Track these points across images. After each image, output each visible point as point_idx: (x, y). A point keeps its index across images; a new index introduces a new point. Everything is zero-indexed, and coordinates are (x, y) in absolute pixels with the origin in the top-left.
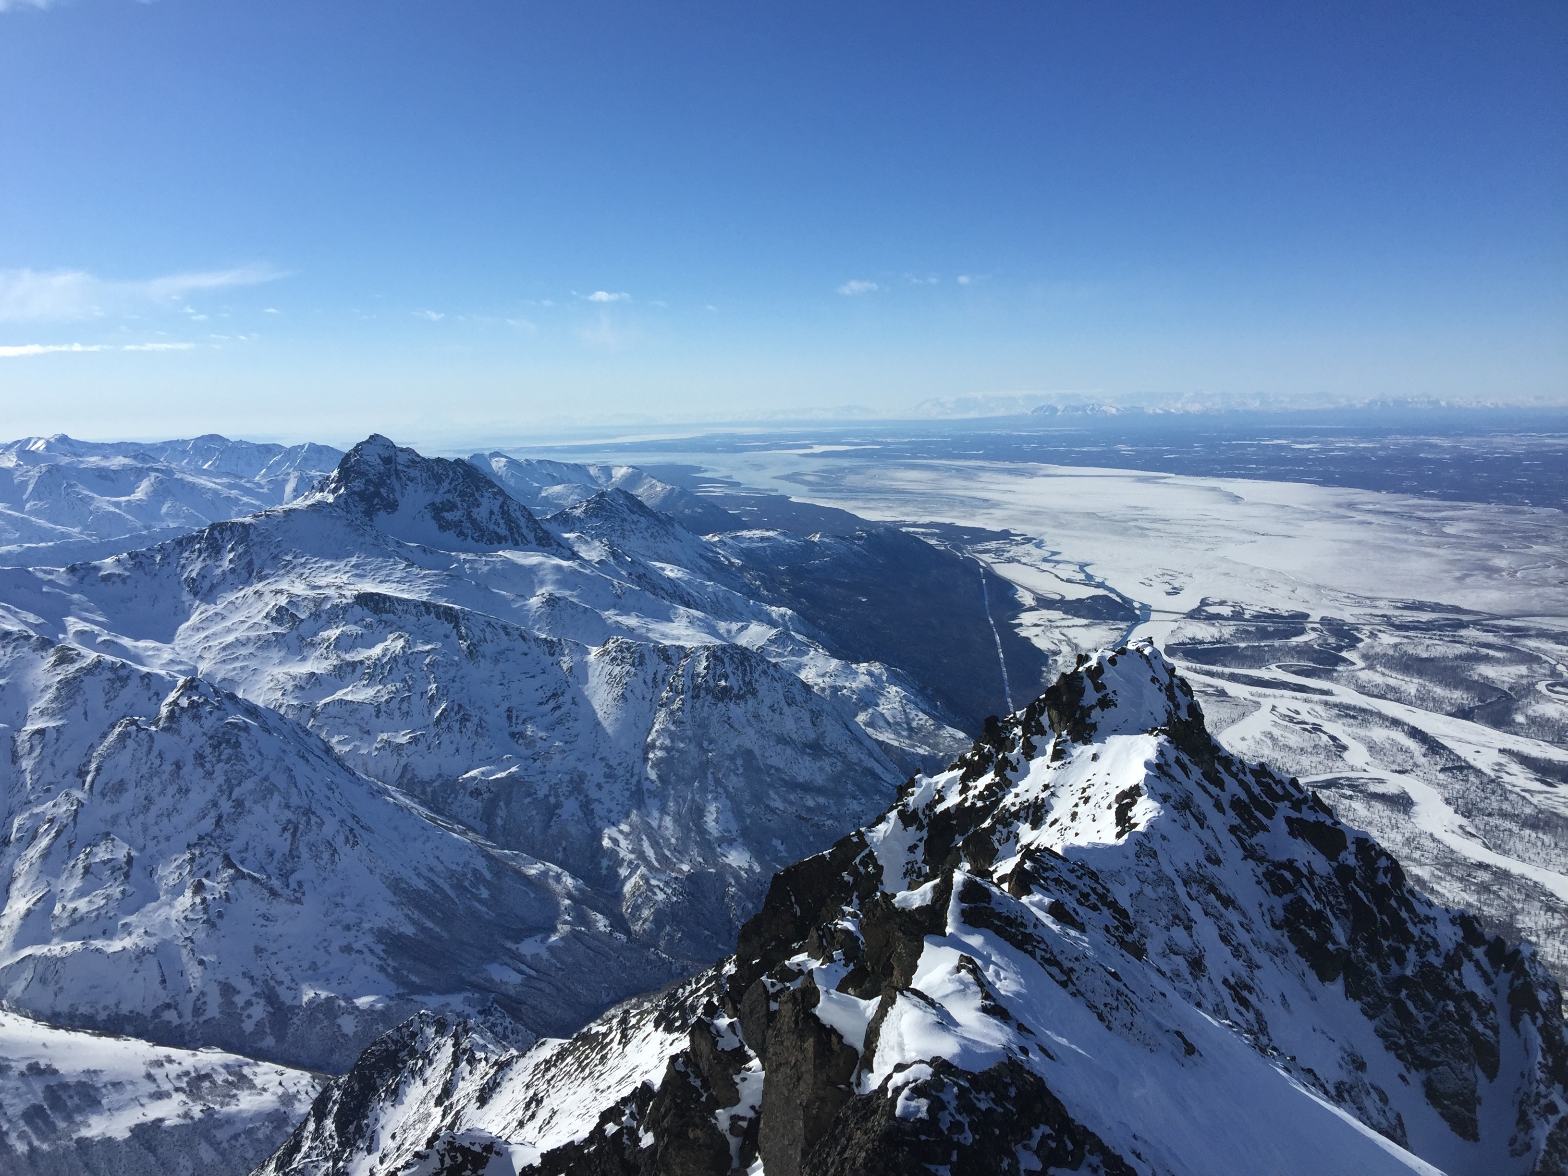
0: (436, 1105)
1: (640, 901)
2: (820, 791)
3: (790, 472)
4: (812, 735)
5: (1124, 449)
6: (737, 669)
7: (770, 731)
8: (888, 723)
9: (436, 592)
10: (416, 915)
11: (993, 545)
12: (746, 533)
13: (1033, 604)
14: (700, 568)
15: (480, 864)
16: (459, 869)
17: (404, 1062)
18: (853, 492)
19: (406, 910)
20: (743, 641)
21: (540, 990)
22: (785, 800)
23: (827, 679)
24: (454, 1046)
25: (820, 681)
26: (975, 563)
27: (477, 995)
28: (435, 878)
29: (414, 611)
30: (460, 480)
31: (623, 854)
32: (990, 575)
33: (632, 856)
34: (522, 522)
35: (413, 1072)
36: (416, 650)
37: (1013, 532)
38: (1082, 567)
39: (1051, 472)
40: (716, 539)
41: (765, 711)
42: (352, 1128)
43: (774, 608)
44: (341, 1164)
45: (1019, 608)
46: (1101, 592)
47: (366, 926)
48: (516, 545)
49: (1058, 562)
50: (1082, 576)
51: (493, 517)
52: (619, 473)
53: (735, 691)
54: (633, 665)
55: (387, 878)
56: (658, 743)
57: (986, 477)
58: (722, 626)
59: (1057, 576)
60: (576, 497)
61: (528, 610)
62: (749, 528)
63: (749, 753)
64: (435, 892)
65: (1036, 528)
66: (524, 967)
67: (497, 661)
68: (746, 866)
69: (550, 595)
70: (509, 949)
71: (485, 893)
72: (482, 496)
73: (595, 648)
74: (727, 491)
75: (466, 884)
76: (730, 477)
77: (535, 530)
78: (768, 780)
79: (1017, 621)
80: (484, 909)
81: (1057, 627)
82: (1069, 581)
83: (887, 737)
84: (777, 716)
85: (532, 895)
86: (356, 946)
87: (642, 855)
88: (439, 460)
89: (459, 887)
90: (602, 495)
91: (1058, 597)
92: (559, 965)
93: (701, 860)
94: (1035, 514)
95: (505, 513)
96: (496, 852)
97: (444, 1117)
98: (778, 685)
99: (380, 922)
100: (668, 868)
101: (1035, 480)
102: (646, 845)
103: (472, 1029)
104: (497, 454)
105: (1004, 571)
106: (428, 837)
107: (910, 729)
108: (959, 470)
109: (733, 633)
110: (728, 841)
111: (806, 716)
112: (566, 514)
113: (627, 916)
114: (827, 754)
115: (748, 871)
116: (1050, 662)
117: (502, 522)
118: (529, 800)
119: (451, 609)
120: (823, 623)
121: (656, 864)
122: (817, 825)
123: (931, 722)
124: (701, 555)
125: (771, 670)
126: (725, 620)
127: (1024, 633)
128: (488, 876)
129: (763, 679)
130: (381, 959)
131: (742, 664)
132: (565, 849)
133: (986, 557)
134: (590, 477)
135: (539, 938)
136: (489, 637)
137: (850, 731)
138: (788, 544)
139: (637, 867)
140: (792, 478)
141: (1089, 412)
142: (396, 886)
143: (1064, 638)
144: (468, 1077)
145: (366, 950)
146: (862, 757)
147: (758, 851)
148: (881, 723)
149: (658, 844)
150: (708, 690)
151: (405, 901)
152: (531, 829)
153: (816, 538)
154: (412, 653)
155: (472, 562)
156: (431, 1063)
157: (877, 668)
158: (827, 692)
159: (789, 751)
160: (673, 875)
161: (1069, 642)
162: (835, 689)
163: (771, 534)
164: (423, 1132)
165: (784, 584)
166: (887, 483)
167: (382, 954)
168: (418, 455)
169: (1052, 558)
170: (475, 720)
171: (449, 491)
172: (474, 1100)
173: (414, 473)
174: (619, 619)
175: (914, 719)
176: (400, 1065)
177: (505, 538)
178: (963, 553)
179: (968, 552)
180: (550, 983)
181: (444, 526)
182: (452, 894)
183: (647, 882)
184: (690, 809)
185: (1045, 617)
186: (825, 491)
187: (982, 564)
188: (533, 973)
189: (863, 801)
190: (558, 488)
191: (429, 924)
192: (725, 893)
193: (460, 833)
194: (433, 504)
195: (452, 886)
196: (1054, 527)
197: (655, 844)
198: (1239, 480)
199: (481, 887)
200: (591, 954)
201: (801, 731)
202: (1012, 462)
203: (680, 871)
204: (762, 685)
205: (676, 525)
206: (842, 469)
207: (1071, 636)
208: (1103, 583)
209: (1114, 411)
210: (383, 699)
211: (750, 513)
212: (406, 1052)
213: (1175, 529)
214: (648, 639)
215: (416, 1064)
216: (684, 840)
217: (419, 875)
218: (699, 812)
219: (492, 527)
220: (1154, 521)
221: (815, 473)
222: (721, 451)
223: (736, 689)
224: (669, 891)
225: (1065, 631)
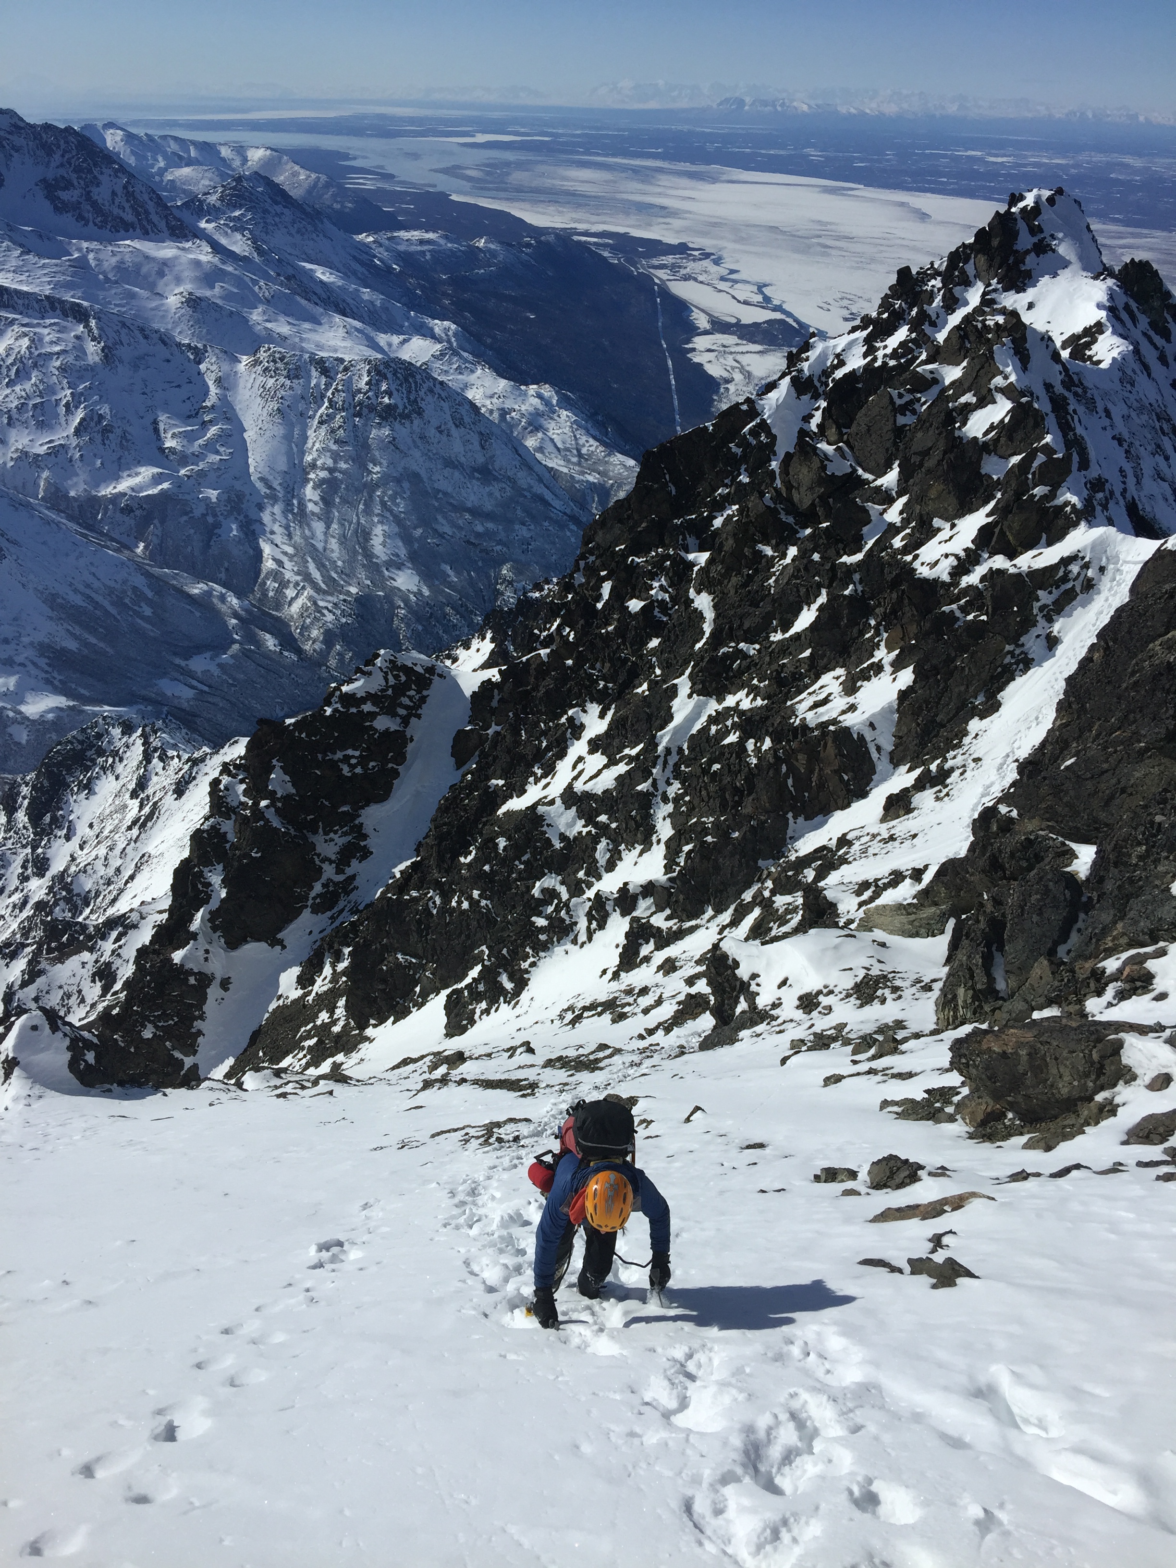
0: (132, 797)
1: (308, 621)
2: (489, 516)
3: (449, 165)
4: (481, 460)
5: (814, 154)
6: (401, 385)
7: (437, 454)
8: (558, 449)
9: (57, 285)
10: (78, 630)
11: (669, 259)
12: (403, 234)
13: (708, 326)
14: (354, 273)
15: (139, 581)
16: (118, 586)
17: (94, 761)
18: (520, 193)
19: (65, 625)
20: (406, 354)
21: (214, 704)
22: (453, 525)
23: (495, 400)
24: (143, 745)
25: (488, 402)
26: (649, 278)
27: (150, 708)
28: (93, 595)
29: (36, 306)
30: (74, 153)
31: (288, 575)
32: (665, 293)
33: (299, 578)
34: (151, 206)
35: (103, 769)
36: (43, 351)
37: (691, 245)
38: (760, 288)
39: (734, 178)
40: (371, 239)
41: (432, 432)
42: (47, 818)
43: (437, 321)
44: (40, 850)
45: (693, 331)
46: (778, 316)
47: (26, 640)
48: (146, 235)
49: (736, 282)
50: (759, 298)
51: (117, 201)
52: (256, 155)
53: (400, 410)
54: (288, 377)
55: (42, 593)
56: (319, 463)
57: (665, 180)
58: (382, 339)
59: (734, 297)
60: (207, 183)
61: (166, 311)
62: (407, 228)
63: (416, 475)
64: (95, 608)
65: (714, 242)
66: (195, 683)
67: (136, 367)
68: (415, 589)
69: (190, 294)
70: (179, 666)
71: (148, 611)
72: (102, 173)
73: (245, 357)
74: (380, 185)
75: (127, 601)
76: (382, 167)
77: (166, 217)
78: (436, 504)
79: (690, 346)
80: (149, 627)
81: (731, 353)
82: (746, 303)
83: (555, 463)
84: (444, 438)
85: (198, 614)
86: (19, 659)
87: (308, 578)
88: (47, 127)
89: (119, 603)
90: (239, 179)
91: (734, 321)
92: (231, 681)
93: (369, 582)
94: (714, 226)
95: (130, 196)
96: (156, 571)
97: (141, 807)
98: (445, 405)
99: (40, 637)
100: (336, 590)
101: (718, 186)
102: (312, 567)
103: (160, 729)
104: (111, 125)
105: (680, 289)
106: (81, 553)
107: (580, 455)
108: (636, 171)
109: (394, 347)
110: (395, 564)
111: (475, 439)
112: (199, 200)
113: (297, 636)
114: (496, 479)
115: (419, 593)
116: (722, 390)
117: (127, 205)
118: (185, 518)
119: (78, 305)
120: (489, 341)
121: (323, 586)
122: (486, 551)
123: (601, 448)
124: (354, 257)
125: (438, 389)
126: (385, 332)
127: (696, 359)
128: (150, 594)
129: (429, 398)
130: (47, 672)
131: (406, 380)
132: (227, 570)
133: (662, 274)
134: (223, 160)
135: (208, 655)
136: (125, 339)
137: (520, 455)
138: (451, 250)
139: (304, 588)
140: (452, 171)
141: (779, 109)
142: (52, 601)
143: (737, 365)
144: (161, 772)
145: (28, 663)
146: (532, 482)
147: (428, 574)
148: (550, 448)
149: (324, 566)
150: (372, 408)
151: (63, 616)
152: (189, 549)
153: (481, 243)
154: (39, 355)
155: (97, 251)
156: (121, 760)
157: (547, 391)
158: (496, 415)
159: (457, 474)
160: (342, 597)
161: (742, 370)
162: (504, 412)
163: (431, 236)
164: (120, 821)
165: (445, 294)
166: (557, 182)
167: (47, 668)
168: (22, 120)
169: (730, 277)
170: (118, 432)
171: (62, 165)
172: (171, 793)
173: (19, 141)
174: (269, 325)
175: (584, 446)
176: (89, 763)
177: (132, 226)
178: (637, 268)
179: (642, 267)
180: (223, 698)
181: (61, 208)
182: (113, 611)
183: (315, 603)
184: (356, 531)
185: (720, 342)
186: (489, 189)
187: (657, 281)
188: (206, 689)
189: (532, 527)
190: (186, 171)
191: (93, 640)
192: (393, 615)
193: (114, 550)
194: (44, 180)
195: (112, 604)
196: (735, 241)
197: (320, 566)
198: (929, 195)
199: (143, 604)
200: (263, 671)
201: (470, 454)
202: (693, 163)
203: (348, 593)
204: (428, 404)
205: (325, 220)
206: (508, 164)
207: (744, 363)
208: (780, 306)
209: (805, 108)
210: (13, 405)
211: (406, 212)
212: (93, 751)
213: (859, 248)
214: (302, 350)
215: (107, 761)
216: (351, 561)
217: (76, 591)
218: (365, 535)
219: (116, 211)
220: (839, 238)
221: (478, 167)
222: (371, 136)
223: (401, 407)
224: (338, 612)
225: (739, 357)
